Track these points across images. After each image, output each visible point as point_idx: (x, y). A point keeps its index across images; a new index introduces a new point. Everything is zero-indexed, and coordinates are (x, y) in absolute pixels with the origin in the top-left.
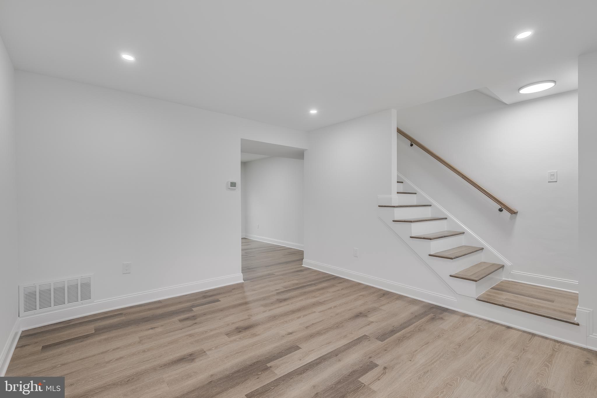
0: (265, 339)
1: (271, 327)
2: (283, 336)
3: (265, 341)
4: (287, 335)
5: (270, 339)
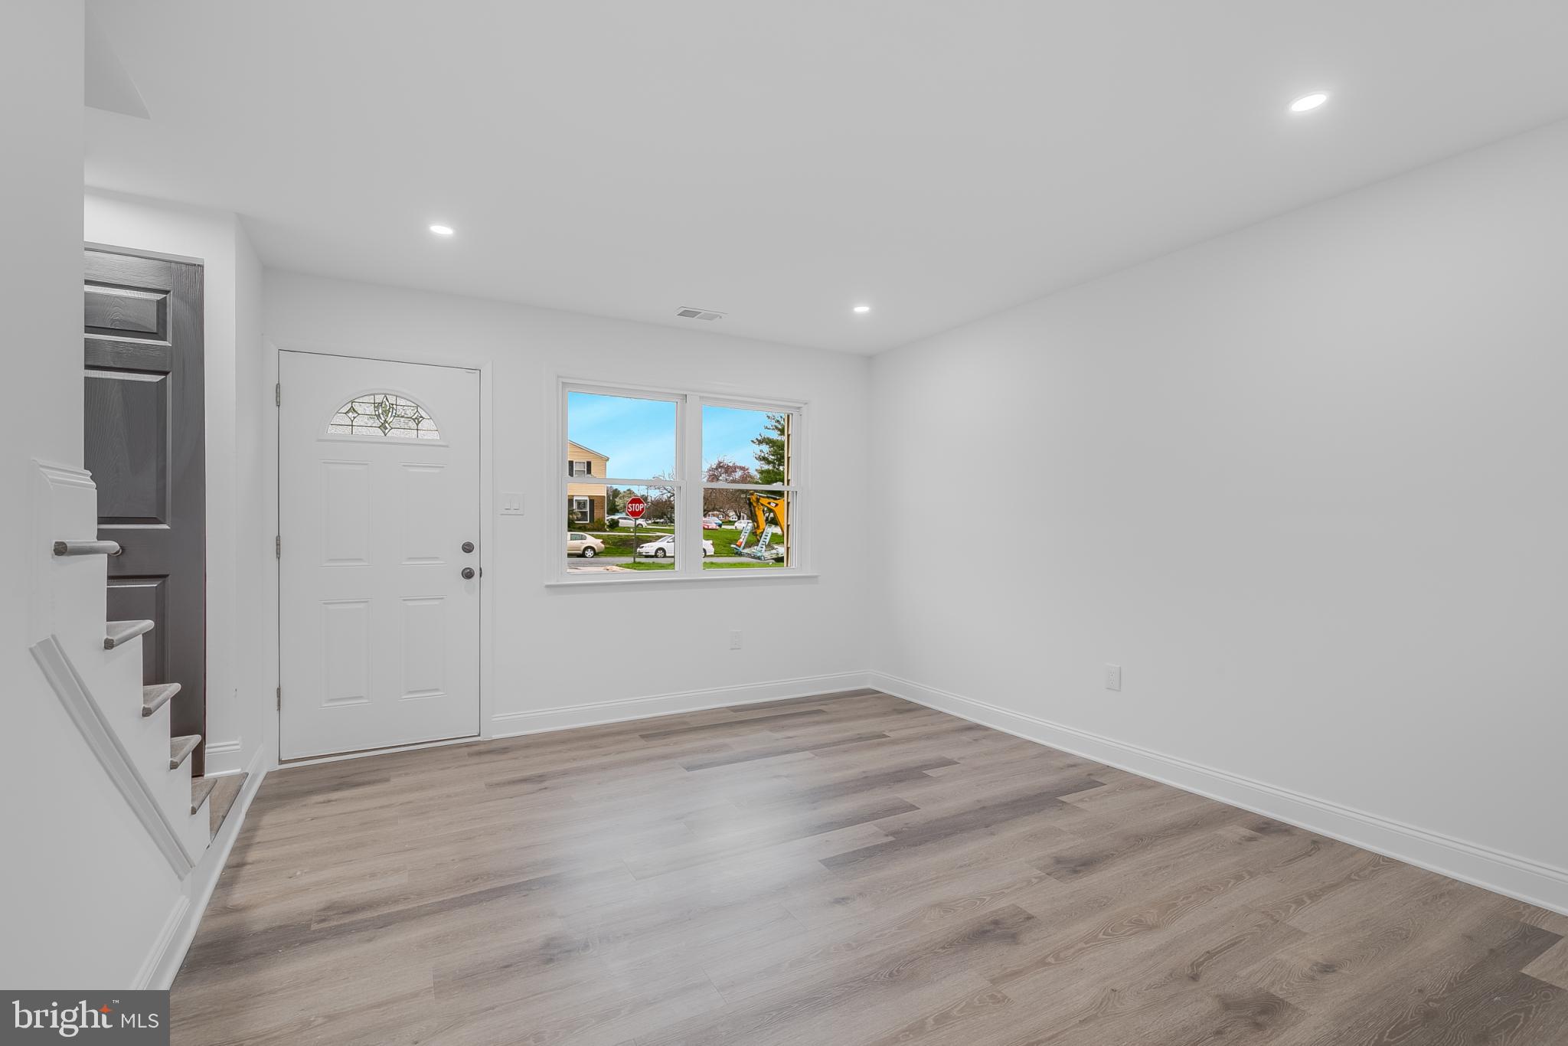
0: (910, 890)
1: (899, 928)
2: (860, 894)
3: (911, 886)
4: (848, 898)
5: (896, 891)
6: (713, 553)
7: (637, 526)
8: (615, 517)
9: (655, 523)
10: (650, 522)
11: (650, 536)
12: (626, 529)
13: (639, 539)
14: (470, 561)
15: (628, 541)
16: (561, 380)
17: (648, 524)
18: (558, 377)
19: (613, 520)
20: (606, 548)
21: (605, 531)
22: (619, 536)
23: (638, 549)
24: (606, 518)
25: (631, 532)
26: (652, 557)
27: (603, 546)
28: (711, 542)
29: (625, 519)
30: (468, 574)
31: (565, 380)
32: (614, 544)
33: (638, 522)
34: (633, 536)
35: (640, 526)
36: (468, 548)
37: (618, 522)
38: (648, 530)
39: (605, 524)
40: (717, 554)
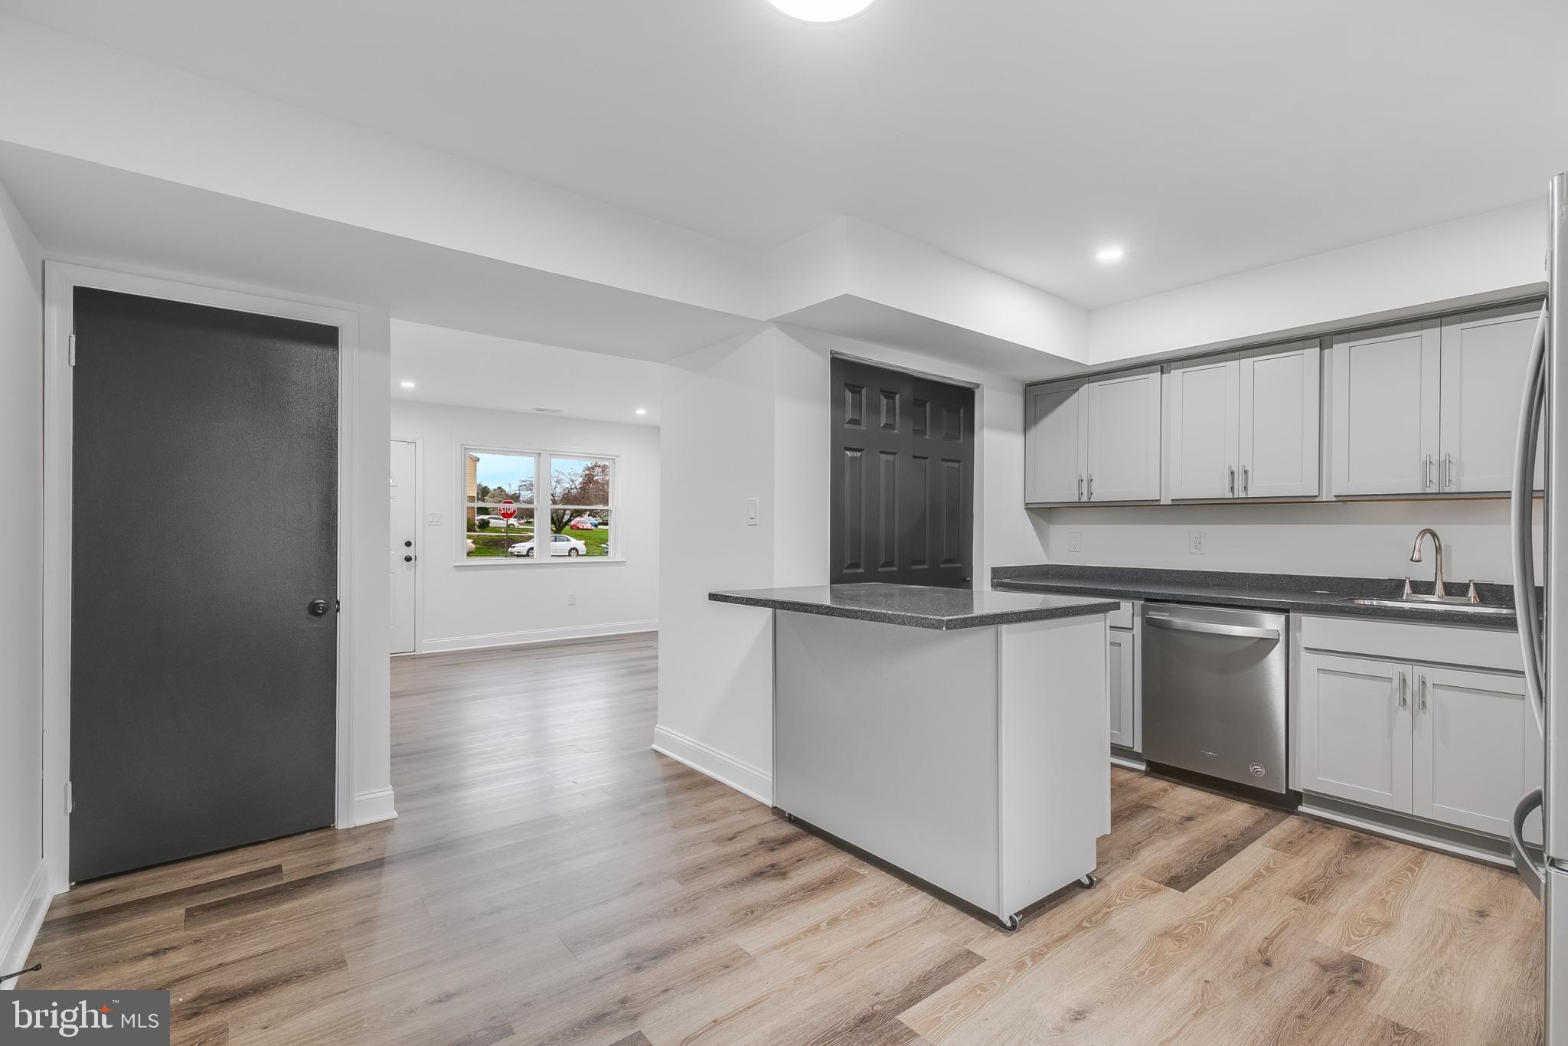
6: (585, 553)
7: (508, 526)
8: (486, 517)
9: (527, 522)
10: (522, 521)
11: (522, 536)
12: (496, 529)
13: (512, 539)
14: (409, 551)
15: (499, 541)
16: (463, 447)
17: (521, 524)
18: (462, 445)
19: (483, 520)
20: (476, 548)
21: (475, 531)
22: (490, 536)
23: (510, 549)
24: (477, 518)
25: (502, 532)
26: (523, 556)
27: (474, 546)
28: (583, 542)
29: (496, 518)
30: (408, 559)
31: (466, 447)
32: (485, 544)
33: (509, 522)
34: (504, 536)
35: (512, 526)
36: (408, 544)
37: (489, 522)
38: (519, 530)
39: (474, 524)
40: (588, 554)
